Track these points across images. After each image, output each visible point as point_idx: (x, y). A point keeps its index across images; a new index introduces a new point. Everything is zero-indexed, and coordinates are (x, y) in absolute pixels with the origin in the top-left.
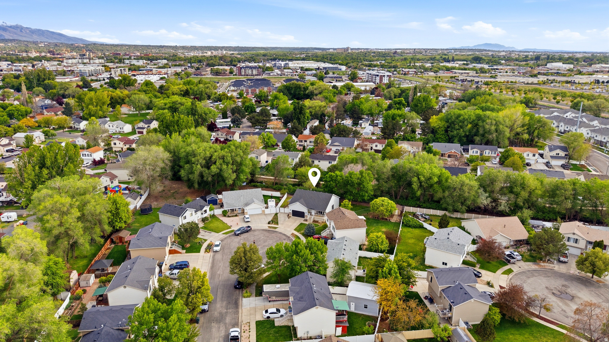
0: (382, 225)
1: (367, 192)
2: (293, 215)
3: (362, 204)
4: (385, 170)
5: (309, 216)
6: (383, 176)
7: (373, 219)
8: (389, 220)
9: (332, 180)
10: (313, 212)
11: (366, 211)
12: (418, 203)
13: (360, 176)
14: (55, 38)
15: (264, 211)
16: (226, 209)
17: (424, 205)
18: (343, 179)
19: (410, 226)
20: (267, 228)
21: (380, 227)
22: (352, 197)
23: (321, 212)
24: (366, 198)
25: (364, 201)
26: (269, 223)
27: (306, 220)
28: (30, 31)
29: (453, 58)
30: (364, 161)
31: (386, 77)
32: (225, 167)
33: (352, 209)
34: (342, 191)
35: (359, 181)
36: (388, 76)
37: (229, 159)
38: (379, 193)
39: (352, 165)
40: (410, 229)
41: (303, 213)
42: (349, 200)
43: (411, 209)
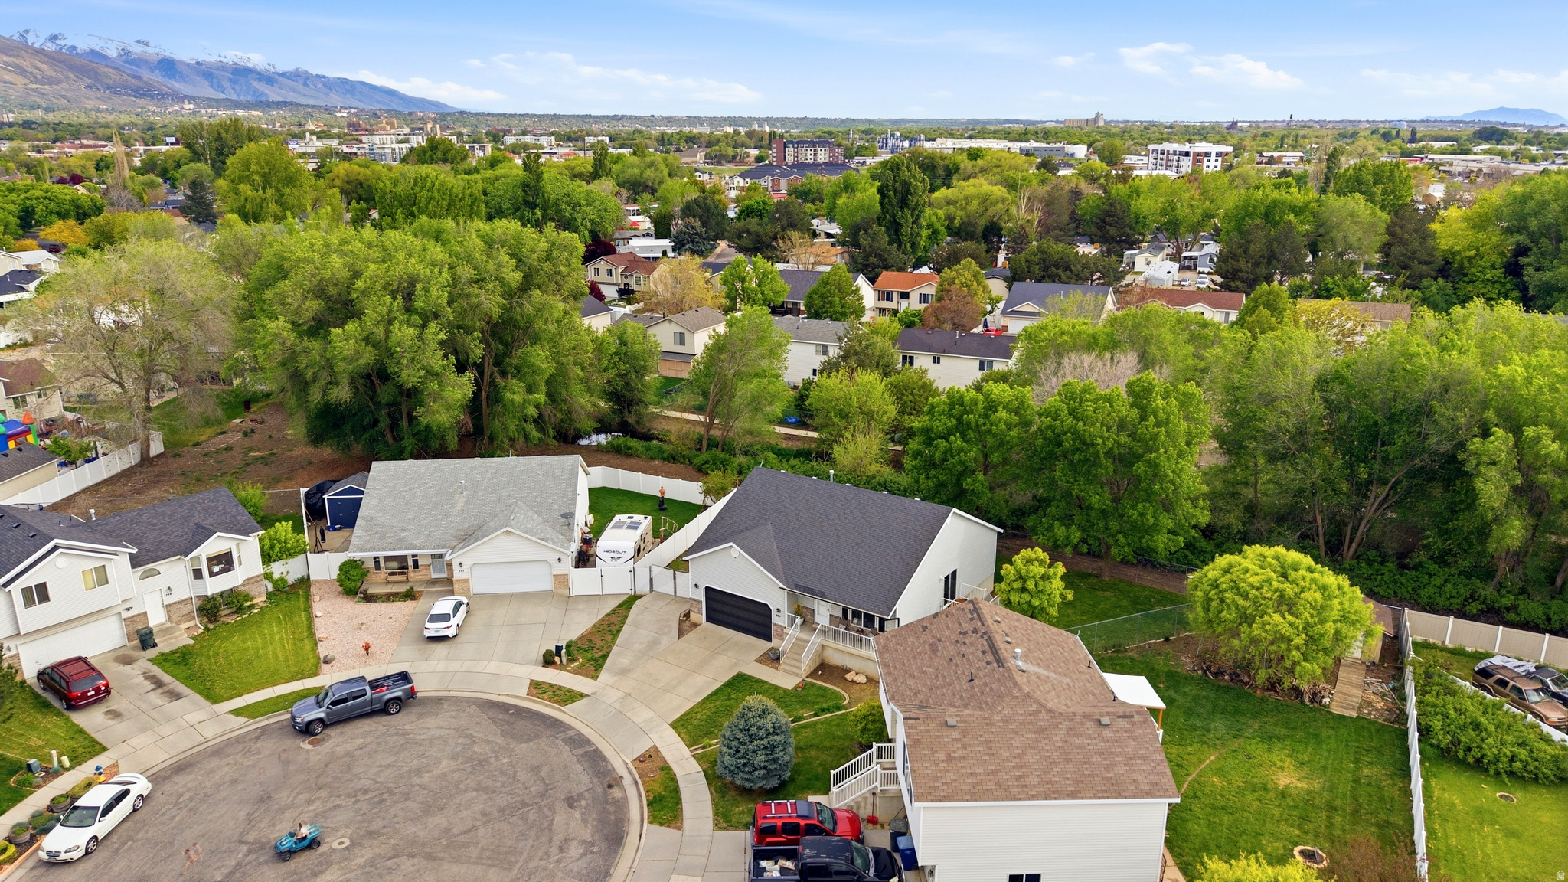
0: (1268, 738)
1: (1168, 507)
2: (709, 619)
3: (1130, 572)
4: (1283, 384)
5: (794, 632)
6: (1271, 420)
7: (1203, 682)
8: (1316, 697)
9: (961, 427)
10: (823, 613)
11: (1155, 618)
12: (1487, 591)
13: (1134, 413)
14: (378, 102)
15: (561, 580)
16: (357, 555)
17: (1533, 608)
18: (1026, 424)
19: (1479, 766)
20: (517, 694)
21: (1257, 748)
22: (1076, 535)
23: (870, 620)
24: (1161, 542)
25: (1145, 559)
26: (548, 660)
27: (773, 658)
28: (325, 85)
29: (1414, 133)
30: (1153, 350)
31: (1213, 157)
32: (404, 333)
33: (1063, 622)
34: (1021, 495)
35: (1124, 438)
36: (1219, 154)
37: (439, 296)
38: (1233, 519)
39: (1087, 359)
40: (1488, 794)
41: (764, 610)
42: (1055, 553)
43: (1451, 631)
